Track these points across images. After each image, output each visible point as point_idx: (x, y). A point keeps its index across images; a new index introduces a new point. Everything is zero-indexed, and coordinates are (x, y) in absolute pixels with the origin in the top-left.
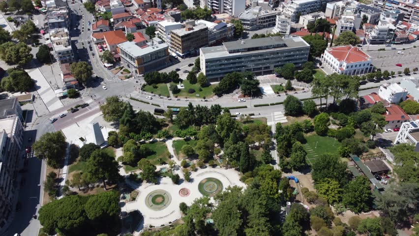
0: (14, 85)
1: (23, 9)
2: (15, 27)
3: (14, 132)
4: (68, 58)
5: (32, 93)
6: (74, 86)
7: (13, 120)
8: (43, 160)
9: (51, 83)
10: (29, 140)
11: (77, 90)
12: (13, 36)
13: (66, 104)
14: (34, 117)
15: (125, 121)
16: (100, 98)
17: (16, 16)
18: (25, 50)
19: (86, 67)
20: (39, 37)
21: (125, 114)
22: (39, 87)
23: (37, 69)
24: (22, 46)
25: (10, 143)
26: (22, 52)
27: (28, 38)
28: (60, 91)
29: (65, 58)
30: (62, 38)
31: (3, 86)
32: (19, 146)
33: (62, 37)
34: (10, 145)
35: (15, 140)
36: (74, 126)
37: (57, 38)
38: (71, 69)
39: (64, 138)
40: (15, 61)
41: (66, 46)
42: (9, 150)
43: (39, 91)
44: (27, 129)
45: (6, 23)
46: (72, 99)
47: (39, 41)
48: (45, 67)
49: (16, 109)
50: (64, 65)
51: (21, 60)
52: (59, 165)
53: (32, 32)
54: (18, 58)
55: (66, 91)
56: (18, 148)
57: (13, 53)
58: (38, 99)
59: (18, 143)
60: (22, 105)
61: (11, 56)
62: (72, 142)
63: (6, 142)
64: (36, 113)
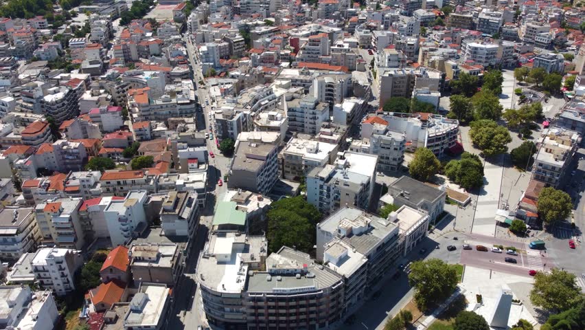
0: (459, 175)
1: (544, 84)
2: (517, 103)
3: (410, 232)
4: (548, 176)
5: (470, 195)
6: (528, 219)
7: (421, 216)
8: (413, 288)
9: (502, 195)
10: (421, 251)
11: (527, 226)
12: (504, 114)
13: (498, 236)
14: (450, 226)
15: (559, 323)
16: (552, 259)
17: (529, 90)
18: (502, 138)
19: (563, 204)
20: (536, 128)
21: (567, 313)
22: (485, 193)
23: (501, 169)
24: (501, 133)
25: (395, 242)
26: (496, 139)
27: (522, 123)
28: (505, 214)
29: (544, 175)
30: (561, 146)
31: (447, 168)
32: (406, 250)
33: (563, 144)
34: (393, 245)
35: (404, 242)
36: (485, 273)
37: (554, 142)
38: (540, 193)
39: (461, 279)
40: (481, 146)
41: (556, 160)
42: (387, 250)
43: (481, 198)
44: (431, 236)
45: (510, 95)
46: (511, 234)
47: (532, 133)
48: (513, 171)
49: (435, 205)
50: (536, 182)
51: (488, 148)
52: (426, 309)
53: (531, 118)
54: (487, 145)
55: (513, 218)
56: (403, 252)
57: (486, 136)
58: (472, 207)
59: (406, 247)
60: (448, 202)
61: (481, 138)
62: (465, 291)
63: (392, 239)
64: (455, 224)
